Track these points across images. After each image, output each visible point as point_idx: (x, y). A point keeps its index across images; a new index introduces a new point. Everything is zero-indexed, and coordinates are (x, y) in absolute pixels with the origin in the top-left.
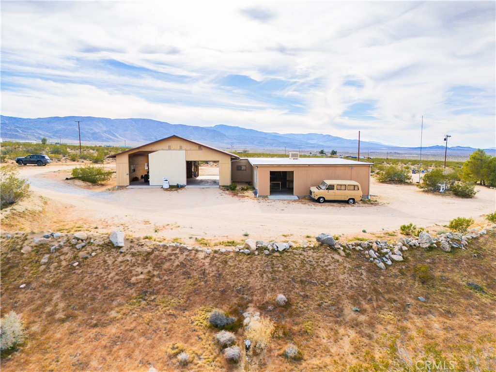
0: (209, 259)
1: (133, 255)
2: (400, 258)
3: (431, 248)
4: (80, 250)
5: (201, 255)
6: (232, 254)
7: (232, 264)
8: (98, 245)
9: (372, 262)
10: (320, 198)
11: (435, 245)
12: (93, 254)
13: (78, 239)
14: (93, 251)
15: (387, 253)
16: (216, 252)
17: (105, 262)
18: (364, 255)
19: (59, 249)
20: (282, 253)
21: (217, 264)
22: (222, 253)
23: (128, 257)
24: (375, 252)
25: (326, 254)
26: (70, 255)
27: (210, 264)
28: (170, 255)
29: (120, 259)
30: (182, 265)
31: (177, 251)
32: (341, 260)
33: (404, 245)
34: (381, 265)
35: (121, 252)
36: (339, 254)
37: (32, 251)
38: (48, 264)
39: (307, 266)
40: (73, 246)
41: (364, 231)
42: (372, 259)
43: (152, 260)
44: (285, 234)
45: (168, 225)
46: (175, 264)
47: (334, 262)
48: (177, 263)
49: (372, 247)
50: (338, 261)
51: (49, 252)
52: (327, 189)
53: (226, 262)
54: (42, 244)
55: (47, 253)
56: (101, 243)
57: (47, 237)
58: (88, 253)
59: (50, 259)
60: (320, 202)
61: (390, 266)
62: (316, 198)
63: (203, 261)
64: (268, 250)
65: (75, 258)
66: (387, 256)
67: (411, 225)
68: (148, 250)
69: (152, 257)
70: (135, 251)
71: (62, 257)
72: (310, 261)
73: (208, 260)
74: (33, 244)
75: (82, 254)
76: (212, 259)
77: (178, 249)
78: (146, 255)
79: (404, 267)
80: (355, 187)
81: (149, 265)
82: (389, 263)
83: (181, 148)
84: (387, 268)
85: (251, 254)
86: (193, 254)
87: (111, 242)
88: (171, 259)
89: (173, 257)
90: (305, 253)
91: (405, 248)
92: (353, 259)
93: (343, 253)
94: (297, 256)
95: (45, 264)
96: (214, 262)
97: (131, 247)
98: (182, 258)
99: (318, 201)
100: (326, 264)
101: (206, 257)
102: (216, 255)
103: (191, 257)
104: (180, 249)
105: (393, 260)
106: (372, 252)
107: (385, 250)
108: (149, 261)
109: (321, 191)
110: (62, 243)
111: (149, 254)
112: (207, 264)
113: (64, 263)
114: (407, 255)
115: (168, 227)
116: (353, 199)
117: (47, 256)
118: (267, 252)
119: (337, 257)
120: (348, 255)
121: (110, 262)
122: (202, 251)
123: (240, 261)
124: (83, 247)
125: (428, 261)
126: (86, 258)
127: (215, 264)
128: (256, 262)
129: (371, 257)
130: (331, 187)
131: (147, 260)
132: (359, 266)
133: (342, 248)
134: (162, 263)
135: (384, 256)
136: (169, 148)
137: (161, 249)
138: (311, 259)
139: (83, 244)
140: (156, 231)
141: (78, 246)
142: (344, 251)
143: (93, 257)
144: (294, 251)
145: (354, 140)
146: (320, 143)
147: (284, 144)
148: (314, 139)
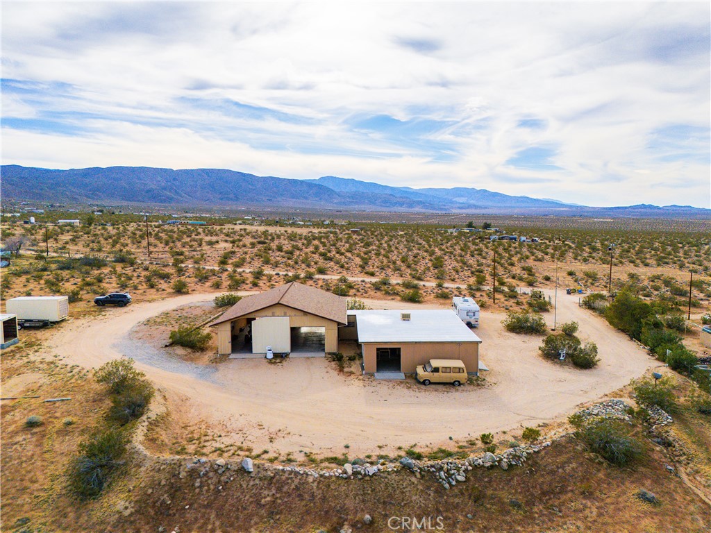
0: (316, 482)
1: (261, 479)
2: (463, 479)
3: (492, 467)
4: (221, 475)
5: (310, 479)
6: (334, 479)
7: (334, 488)
8: (234, 471)
9: (440, 482)
10: (425, 380)
11: (497, 463)
12: (232, 479)
13: (219, 466)
14: (232, 476)
15: (454, 474)
16: (321, 476)
17: (241, 485)
18: (435, 476)
19: (206, 474)
20: (371, 477)
21: (323, 487)
22: (326, 477)
23: (257, 482)
24: (445, 473)
25: (405, 477)
26: (215, 480)
27: (317, 487)
28: (287, 479)
29: (252, 483)
30: (297, 488)
31: (292, 476)
32: (416, 482)
33: (470, 465)
34: (447, 486)
35: (252, 477)
36: (415, 476)
37: (187, 476)
38: (201, 487)
39: (390, 488)
40: (216, 471)
41: (451, 438)
42: (441, 480)
43: (275, 484)
44: (381, 445)
45: (280, 431)
46: (292, 488)
47: (410, 485)
48: (293, 486)
49: (443, 468)
50: (413, 483)
51: (200, 477)
52: (432, 372)
53: (329, 485)
54: (193, 470)
55: (198, 478)
56: (236, 468)
57: (196, 463)
58: (228, 478)
59: (201, 482)
60: (425, 385)
61: (453, 486)
62: (422, 380)
63: (311, 484)
64: (361, 474)
65: (219, 482)
66: (453, 477)
67: (490, 434)
68: (272, 475)
69: (274, 480)
70: (262, 476)
71: (210, 482)
72: (393, 484)
73: (315, 484)
74: (186, 470)
75: (223, 478)
76: (319, 483)
77: (293, 474)
78: (270, 480)
79: (464, 487)
80: (460, 370)
81: (273, 488)
82: (454, 483)
83: (285, 315)
84: (451, 488)
85: (349, 478)
86: (305, 478)
87: (243, 468)
88: (288, 483)
89: (290, 481)
90: (389, 477)
91: (470, 468)
92: (427, 481)
93: (418, 476)
94: (383, 480)
95: (198, 487)
96: (320, 486)
97: (259, 472)
98: (296, 481)
99: (424, 383)
100: (404, 486)
101: (314, 481)
102: (321, 479)
103: (304, 481)
104: (295, 474)
105: (457, 481)
106: (442, 473)
107: (453, 472)
108: (273, 485)
109: (426, 373)
110: (207, 469)
111: (272, 478)
112: (315, 487)
113: (212, 487)
114: (469, 475)
115: (279, 434)
116: (459, 382)
117: (198, 480)
118: (360, 477)
119: (413, 479)
120: (423, 477)
121: (244, 486)
122: (311, 475)
123: (339, 485)
124: (223, 472)
125: (486, 480)
126: (227, 482)
127: (321, 488)
128: (351, 486)
129: (440, 478)
130: (436, 370)
131: (271, 483)
132: (428, 488)
133: (419, 471)
134: (282, 486)
135: (451, 477)
136: (273, 315)
137: (281, 474)
138: (393, 482)
139: (223, 469)
140: (271, 441)
141: (220, 471)
142: (420, 473)
143: (232, 481)
144: (382, 474)
145: (521, 197)
146: (472, 202)
147: (419, 203)
148: (462, 196)
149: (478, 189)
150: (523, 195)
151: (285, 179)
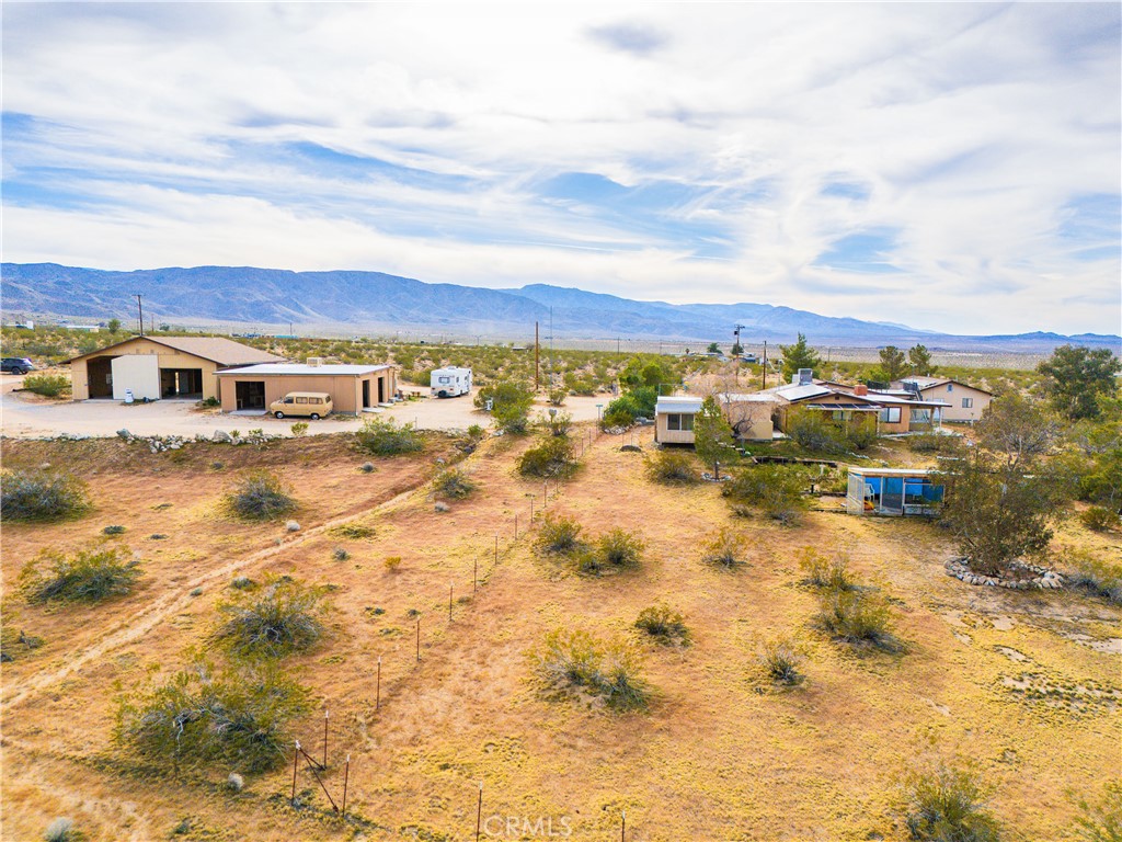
10: (277, 413)
34: (155, 451)
52: (285, 402)
60: (278, 419)
62: (273, 413)
80: (318, 400)
83: (152, 353)
99: (277, 416)
116: (318, 415)
130: (290, 401)
142: (134, 441)
145: (843, 319)
146: (766, 326)
147: (679, 326)
148: (750, 317)
149: (775, 306)
150: (847, 316)
151: (468, 288)
